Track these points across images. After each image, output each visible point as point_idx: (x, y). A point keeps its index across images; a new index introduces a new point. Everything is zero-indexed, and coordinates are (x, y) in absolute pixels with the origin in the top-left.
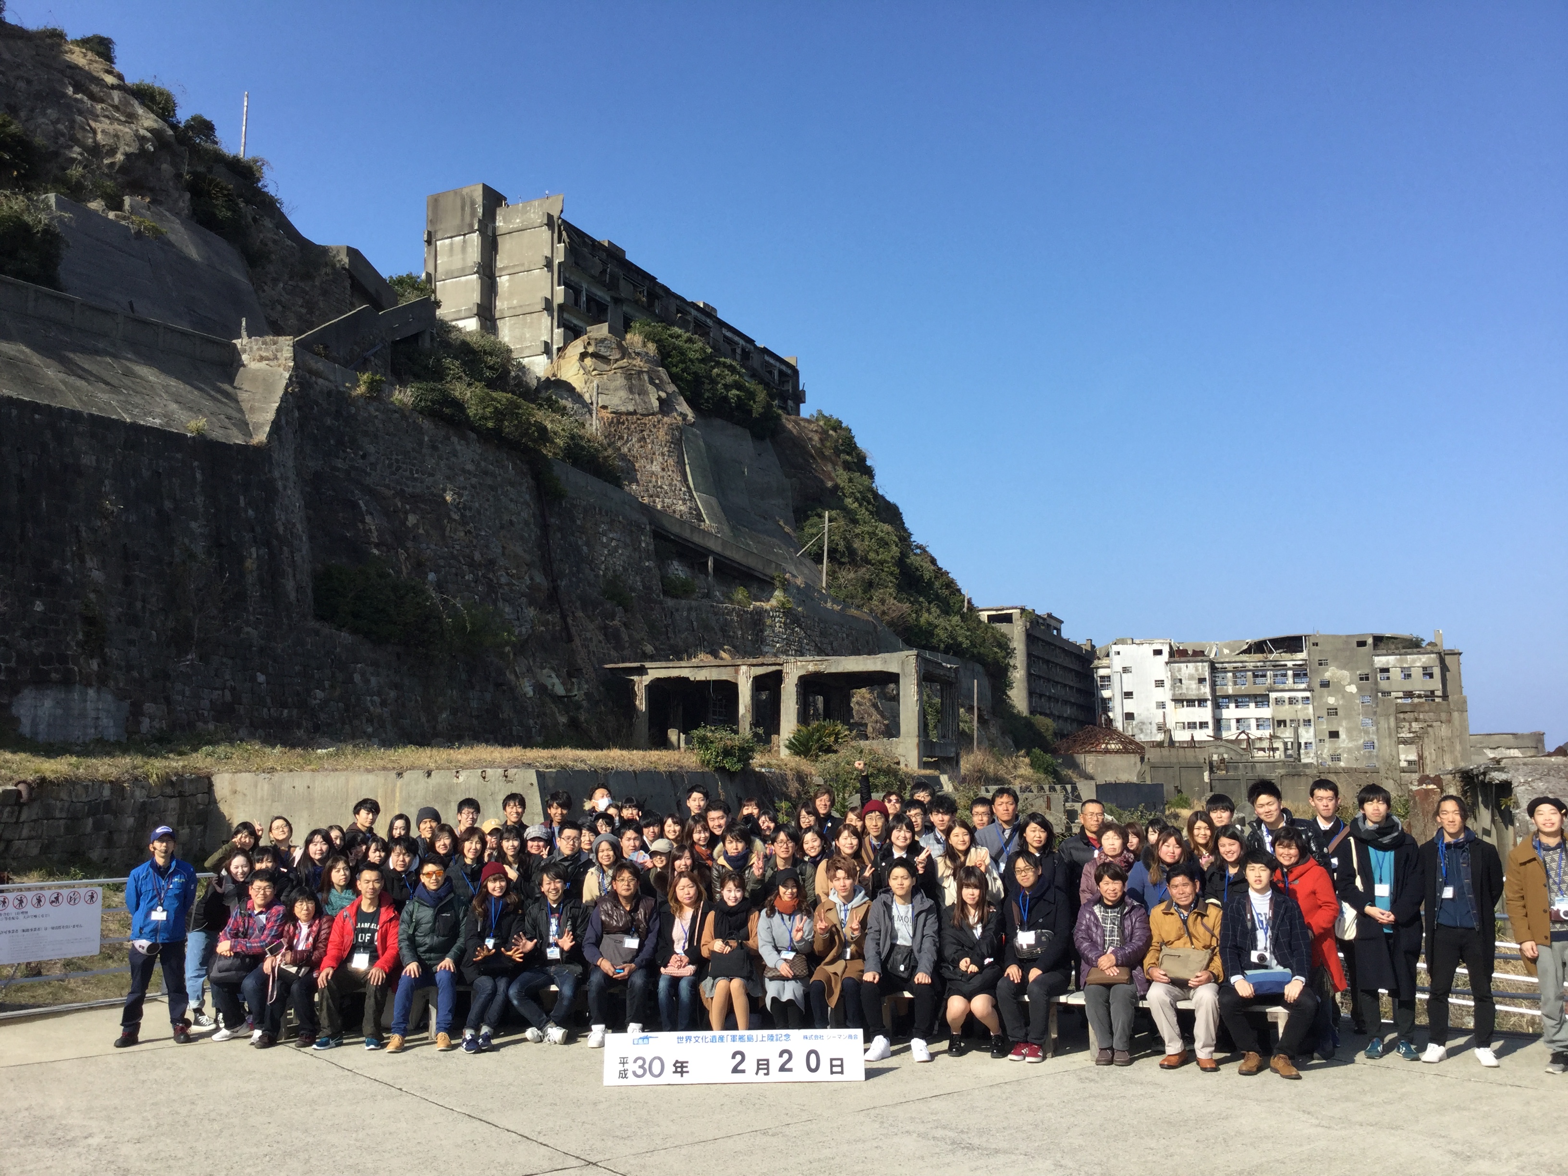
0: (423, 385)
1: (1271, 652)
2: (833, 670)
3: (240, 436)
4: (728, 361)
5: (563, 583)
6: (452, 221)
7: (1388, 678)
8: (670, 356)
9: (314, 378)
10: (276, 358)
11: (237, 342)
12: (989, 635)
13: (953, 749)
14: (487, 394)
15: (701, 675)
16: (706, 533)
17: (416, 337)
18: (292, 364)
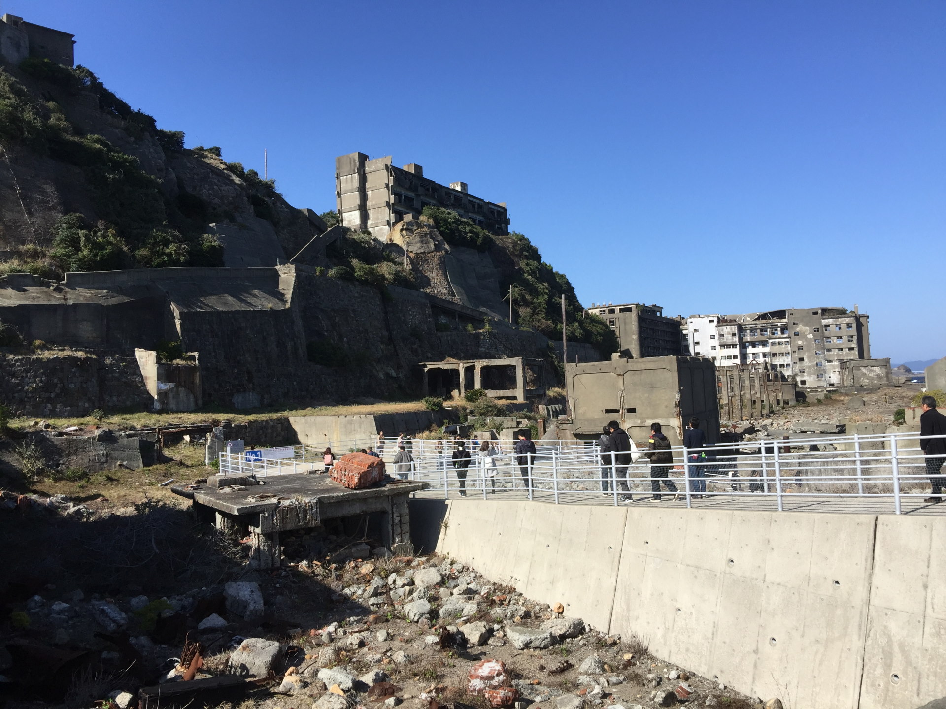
0: (339, 266)
1: (770, 319)
2: (493, 365)
3: (283, 306)
5: (395, 333)
6: (346, 168)
7: (829, 330)
8: (440, 223)
10: (290, 273)
11: (277, 267)
13: (543, 391)
15: (446, 367)
16: (455, 302)
17: (336, 239)
18: (295, 275)
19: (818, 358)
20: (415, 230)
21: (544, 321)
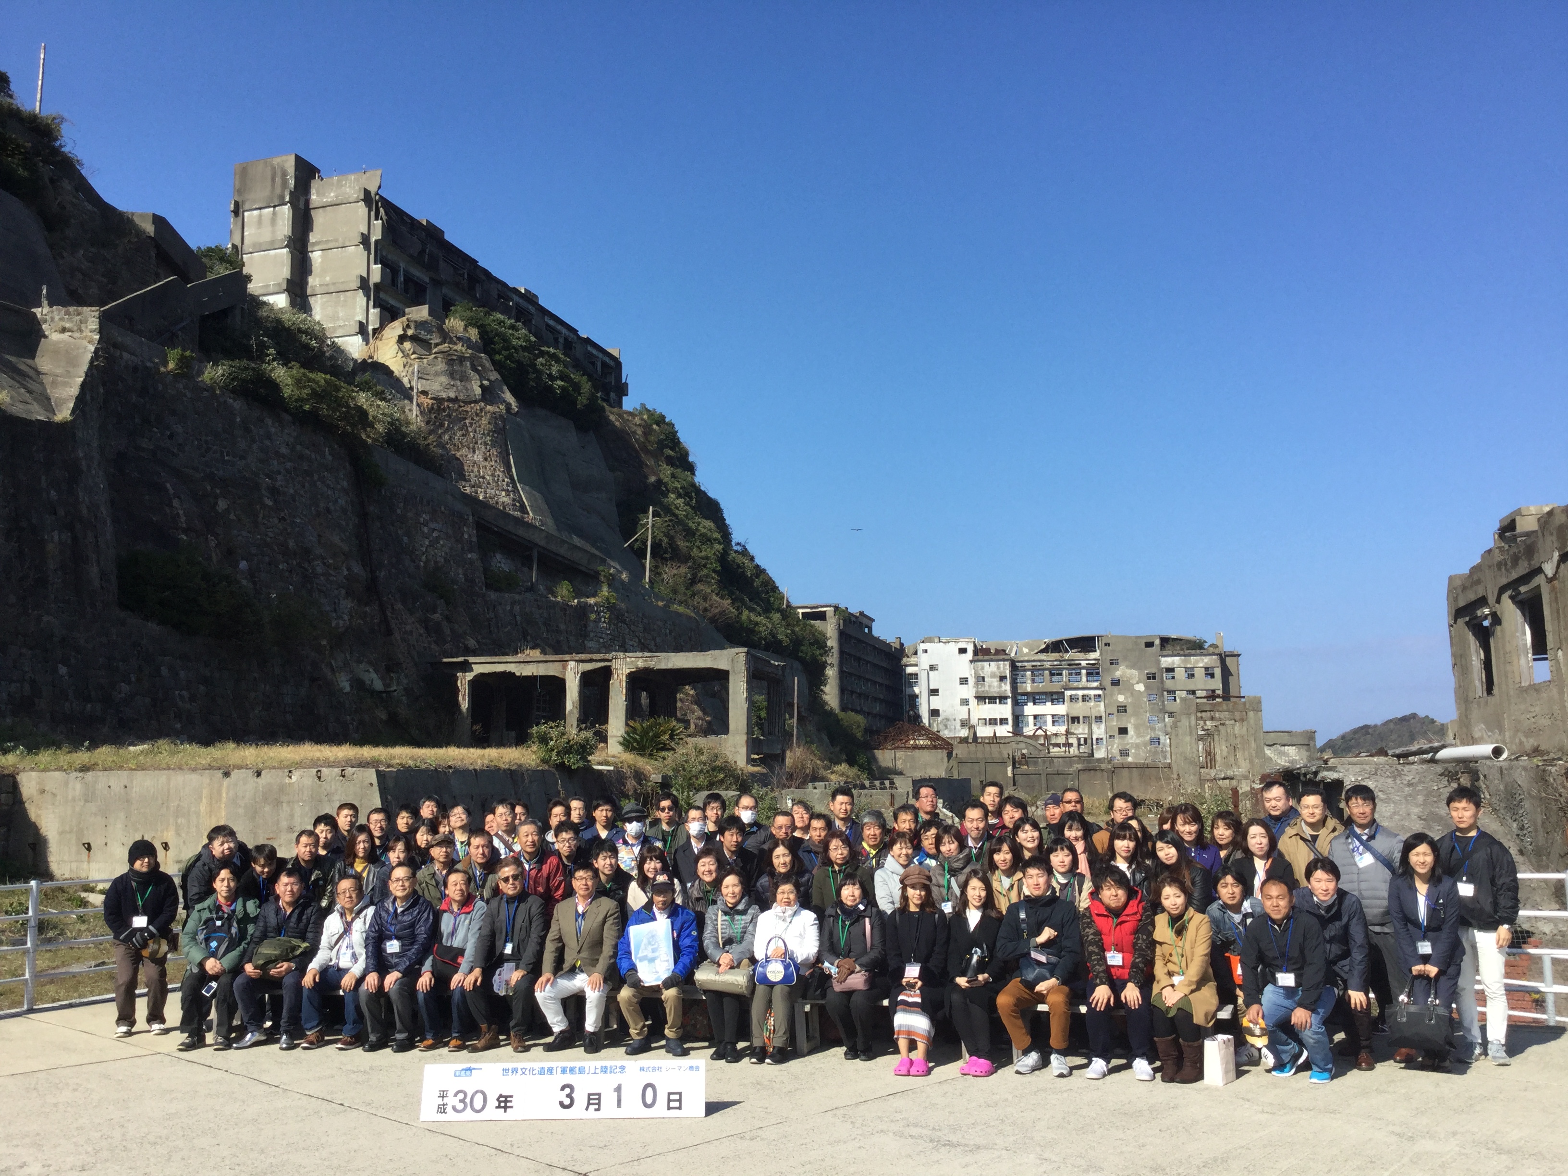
0: (237, 363)
1: (1067, 651)
2: (663, 666)
3: (42, 411)
4: (552, 350)
5: (383, 573)
6: (260, 192)
7: (1173, 678)
8: (494, 343)
9: (118, 353)
10: (81, 331)
11: (37, 311)
12: (808, 632)
13: (780, 747)
14: (304, 375)
15: (528, 671)
16: (529, 526)
17: (225, 313)
18: (98, 337)
19: (1153, 729)
20: (437, 345)
21: (714, 597)
